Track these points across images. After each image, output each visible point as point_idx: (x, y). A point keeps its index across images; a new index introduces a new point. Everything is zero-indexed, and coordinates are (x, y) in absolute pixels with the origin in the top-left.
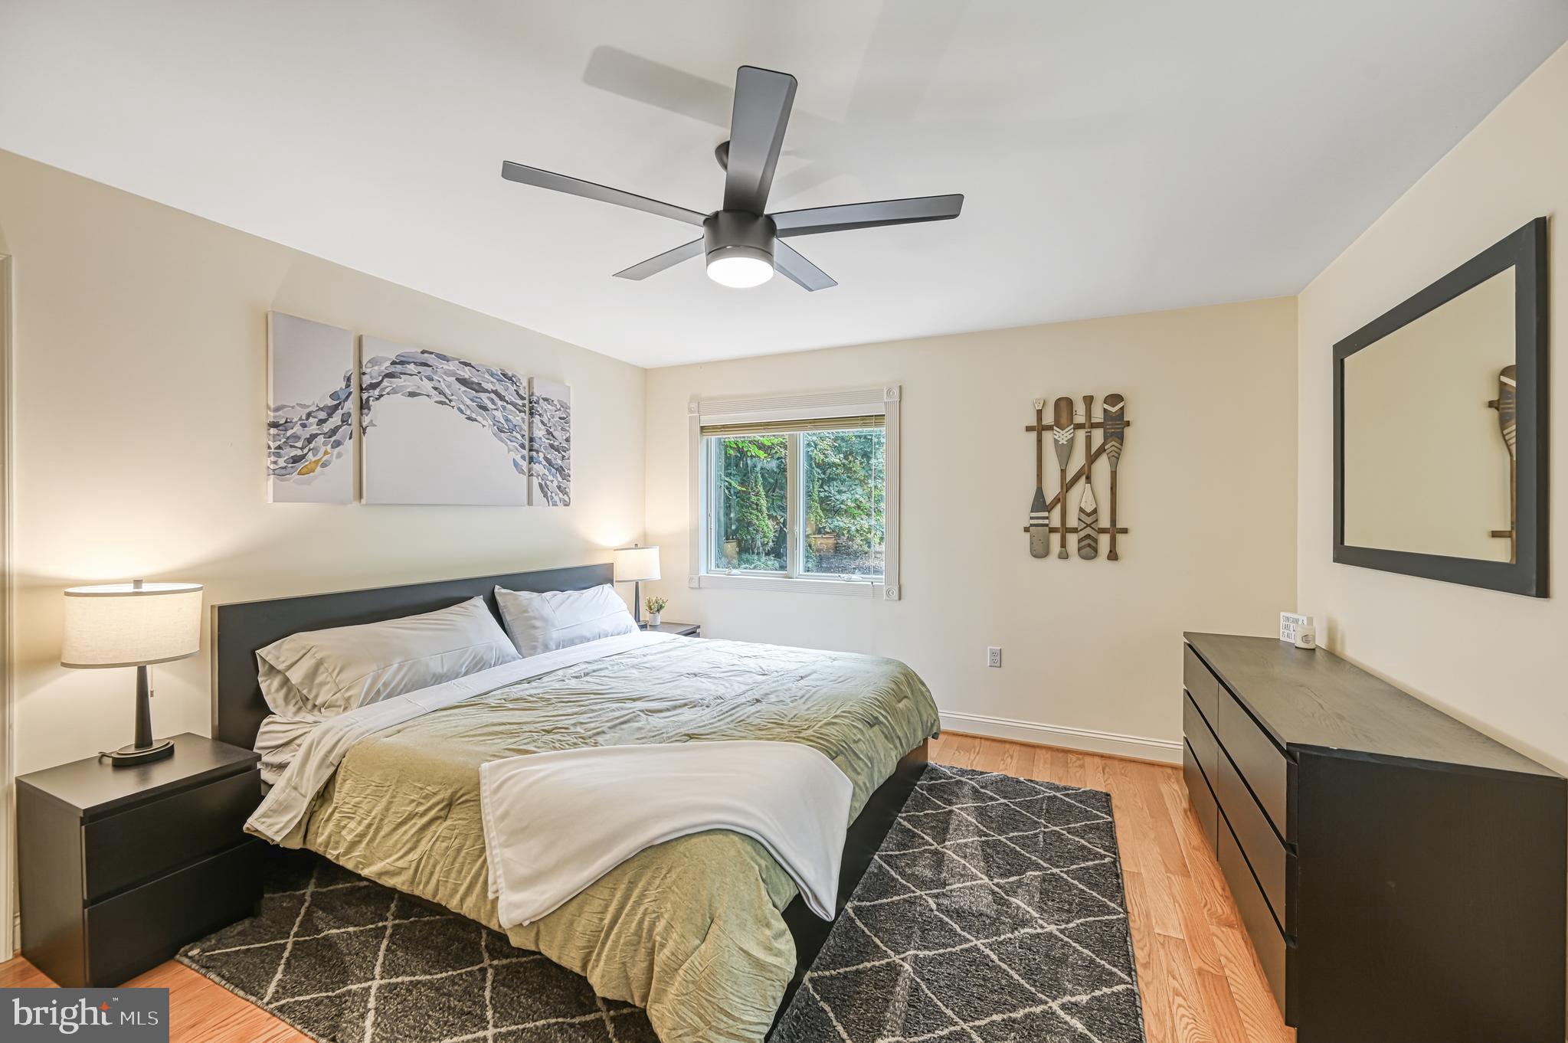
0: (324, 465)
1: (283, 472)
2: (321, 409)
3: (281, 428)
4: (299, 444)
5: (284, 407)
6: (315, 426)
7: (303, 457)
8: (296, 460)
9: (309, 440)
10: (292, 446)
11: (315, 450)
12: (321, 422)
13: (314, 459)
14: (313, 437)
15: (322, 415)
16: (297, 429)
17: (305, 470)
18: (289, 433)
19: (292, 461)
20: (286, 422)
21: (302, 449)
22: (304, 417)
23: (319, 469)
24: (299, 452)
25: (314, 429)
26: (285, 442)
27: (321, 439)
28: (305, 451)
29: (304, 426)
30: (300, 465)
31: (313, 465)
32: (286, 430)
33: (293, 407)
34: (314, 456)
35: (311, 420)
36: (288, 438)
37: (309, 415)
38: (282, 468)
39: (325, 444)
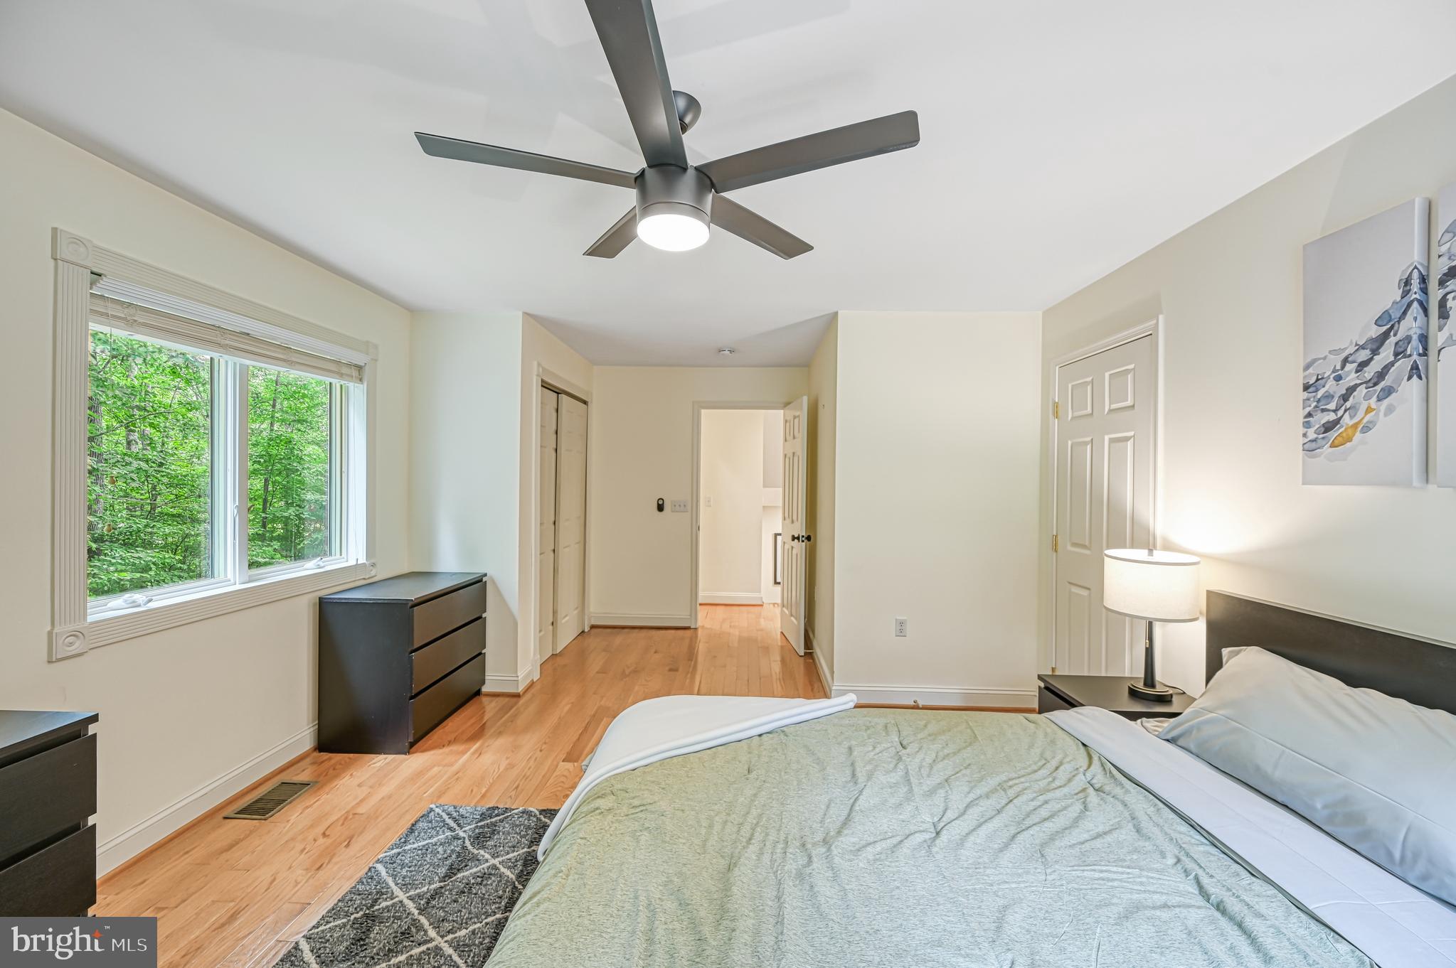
0: (1366, 429)
1: (1313, 445)
2: (1363, 347)
3: (1310, 390)
4: (1332, 406)
5: (1314, 361)
6: (1353, 375)
7: (1337, 422)
8: (1328, 427)
9: (1345, 398)
10: (1323, 410)
11: (1353, 409)
12: (1362, 365)
13: (1351, 423)
14: (1351, 390)
15: (1364, 355)
16: (1331, 383)
17: (1340, 439)
18: (1320, 394)
19: (1323, 429)
20: (1318, 380)
21: (1335, 411)
22: (1338, 367)
23: (1358, 436)
24: (1332, 417)
25: (1351, 378)
26: (1316, 407)
27: (1362, 390)
28: (1340, 413)
29: (1338, 378)
30: (1333, 435)
31: (1350, 431)
32: (1317, 391)
33: (1325, 358)
34: (1351, 417)
35: (1349, 367)
36: (1319, 401)
37: (1345, 361)
38: (1311, 441)
39: (1367, 397)
